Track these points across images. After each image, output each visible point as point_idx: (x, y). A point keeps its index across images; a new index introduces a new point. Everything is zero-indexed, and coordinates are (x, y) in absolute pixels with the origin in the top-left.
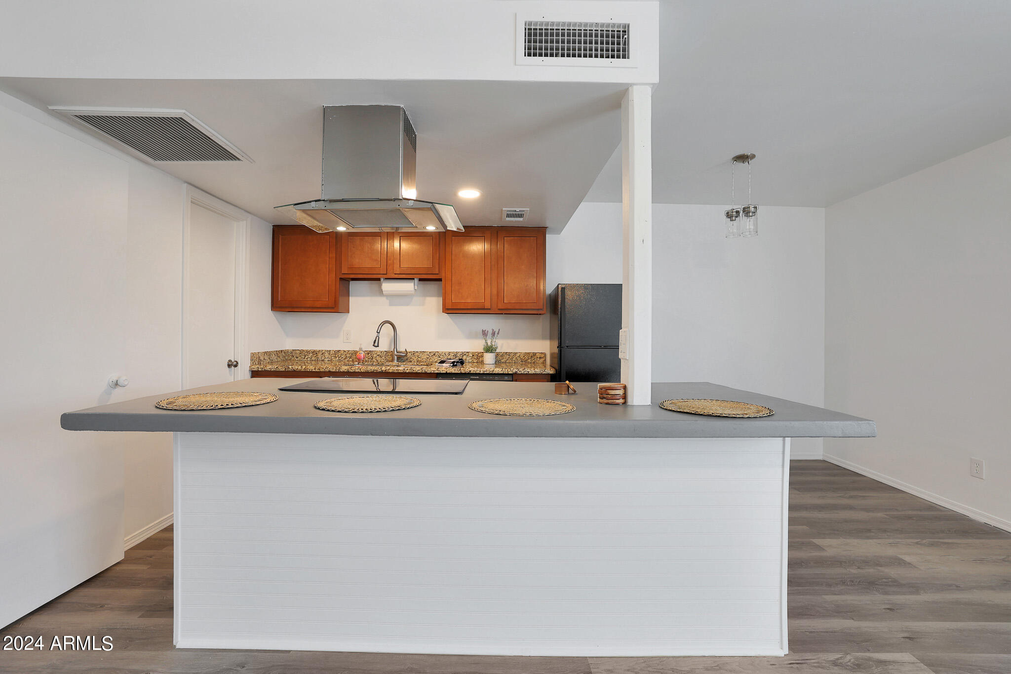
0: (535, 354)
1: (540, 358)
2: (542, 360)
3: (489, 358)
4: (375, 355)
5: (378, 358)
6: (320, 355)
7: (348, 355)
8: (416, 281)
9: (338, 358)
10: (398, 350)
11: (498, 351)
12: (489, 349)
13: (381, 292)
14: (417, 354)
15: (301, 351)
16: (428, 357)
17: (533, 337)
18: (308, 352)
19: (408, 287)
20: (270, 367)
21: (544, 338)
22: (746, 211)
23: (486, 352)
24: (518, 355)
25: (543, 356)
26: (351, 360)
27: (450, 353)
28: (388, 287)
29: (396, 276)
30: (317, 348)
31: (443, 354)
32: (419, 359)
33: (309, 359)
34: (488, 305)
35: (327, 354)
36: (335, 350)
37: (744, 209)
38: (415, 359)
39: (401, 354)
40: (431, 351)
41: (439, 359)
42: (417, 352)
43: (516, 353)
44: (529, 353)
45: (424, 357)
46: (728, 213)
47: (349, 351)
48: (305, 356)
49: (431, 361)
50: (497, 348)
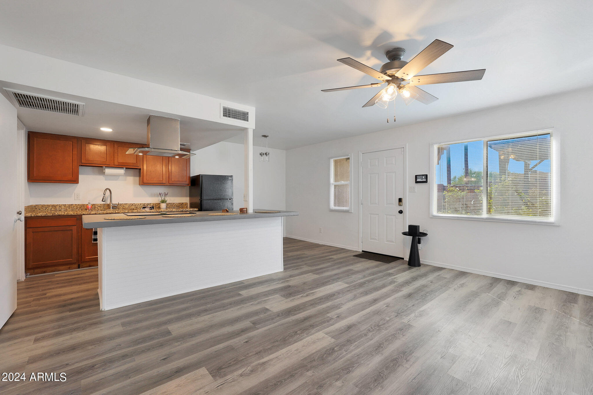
0: (183, 203)
1: (185, 205)
2: (186, 206)
3: (163, 206)
4: (97, 206)
5: (99, 208)
6: (58, 208)
7: (78, 207)
8: (125, 168)
9: (71, 209)
10: (112, 203)
11: (167, 202)
12: (163, 202)
13: (103, 173)
14: (123, 205)
15: (43, 206)
16: (129, 206)
17: (182, 196)
18: (48, 206)
19: (122, 171)
20: (41, 214)
21: (186, 196)
22: (266, 154)
23: (162, 203)
24: (175, 204)
25: (186, 204)
26: (80, 209)
27: (141, 204)
28: (108, 171)
29: (115, 166)
30: (56, 204)
31: (137, 205)
32: (124, 207)
33: (49, 210)
34: (164, 182)
35: (63, 207)
36: (69, 204)
37: (265, 153)
38: (122, 208)
39: (115, 205)
40: (130, 203)
41: (135, 207)
42: (123, 204)
43: (174, 203)
44: (180, 203)
45: (127, 206)
46: (260, 154)
47: (79, 205)
48: (46, 208)
49: (131, 208)
50: (167, 201)
